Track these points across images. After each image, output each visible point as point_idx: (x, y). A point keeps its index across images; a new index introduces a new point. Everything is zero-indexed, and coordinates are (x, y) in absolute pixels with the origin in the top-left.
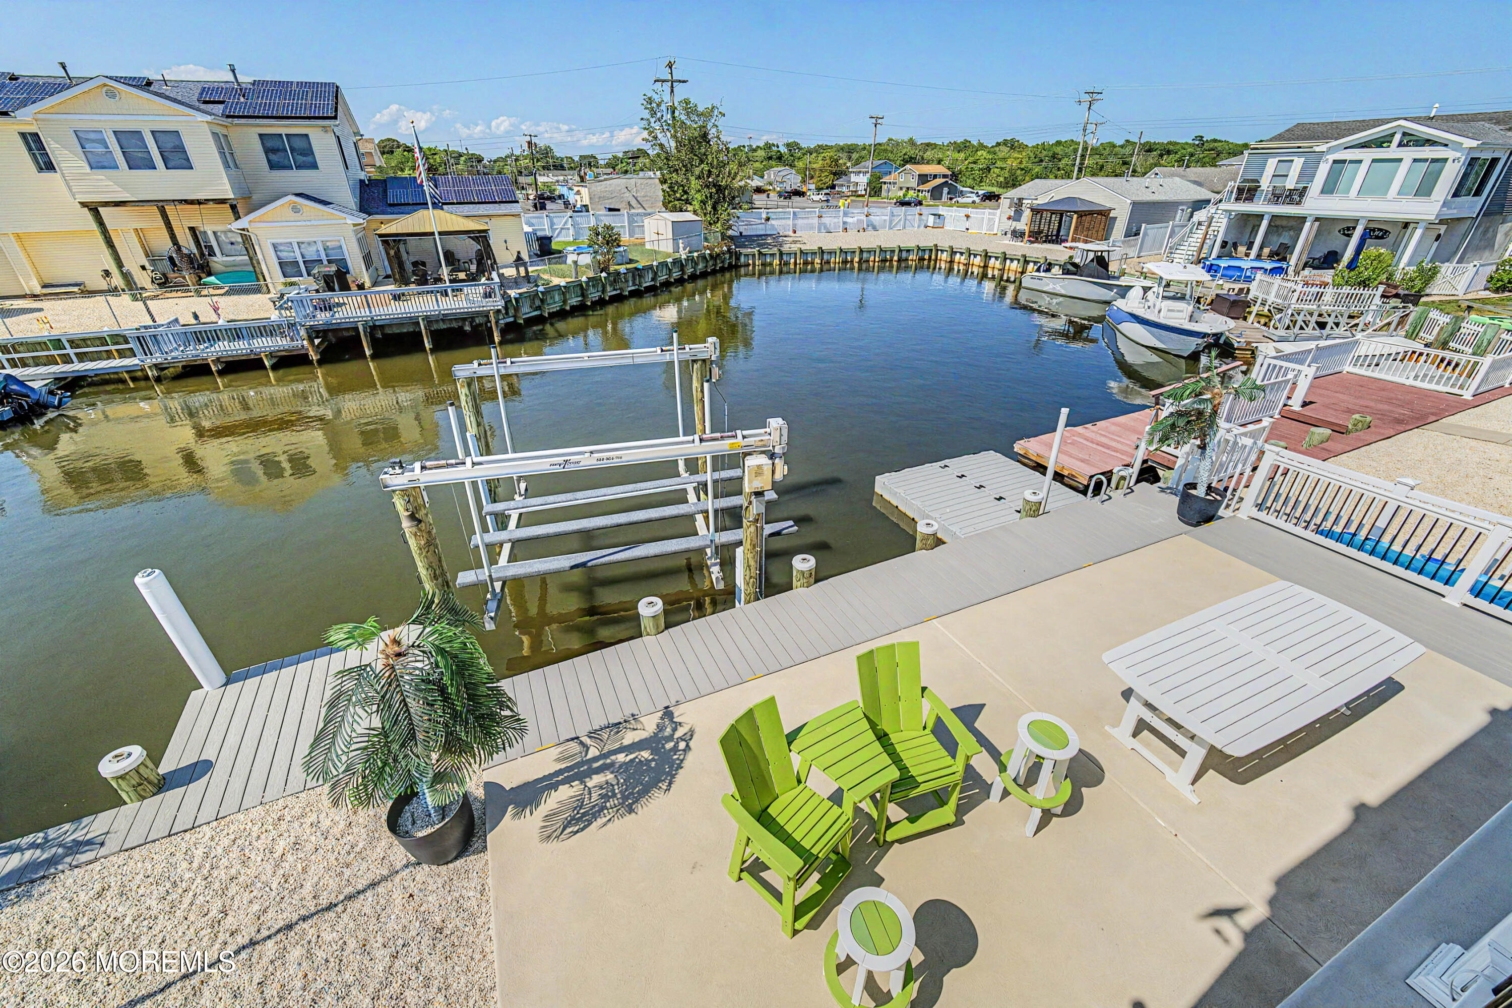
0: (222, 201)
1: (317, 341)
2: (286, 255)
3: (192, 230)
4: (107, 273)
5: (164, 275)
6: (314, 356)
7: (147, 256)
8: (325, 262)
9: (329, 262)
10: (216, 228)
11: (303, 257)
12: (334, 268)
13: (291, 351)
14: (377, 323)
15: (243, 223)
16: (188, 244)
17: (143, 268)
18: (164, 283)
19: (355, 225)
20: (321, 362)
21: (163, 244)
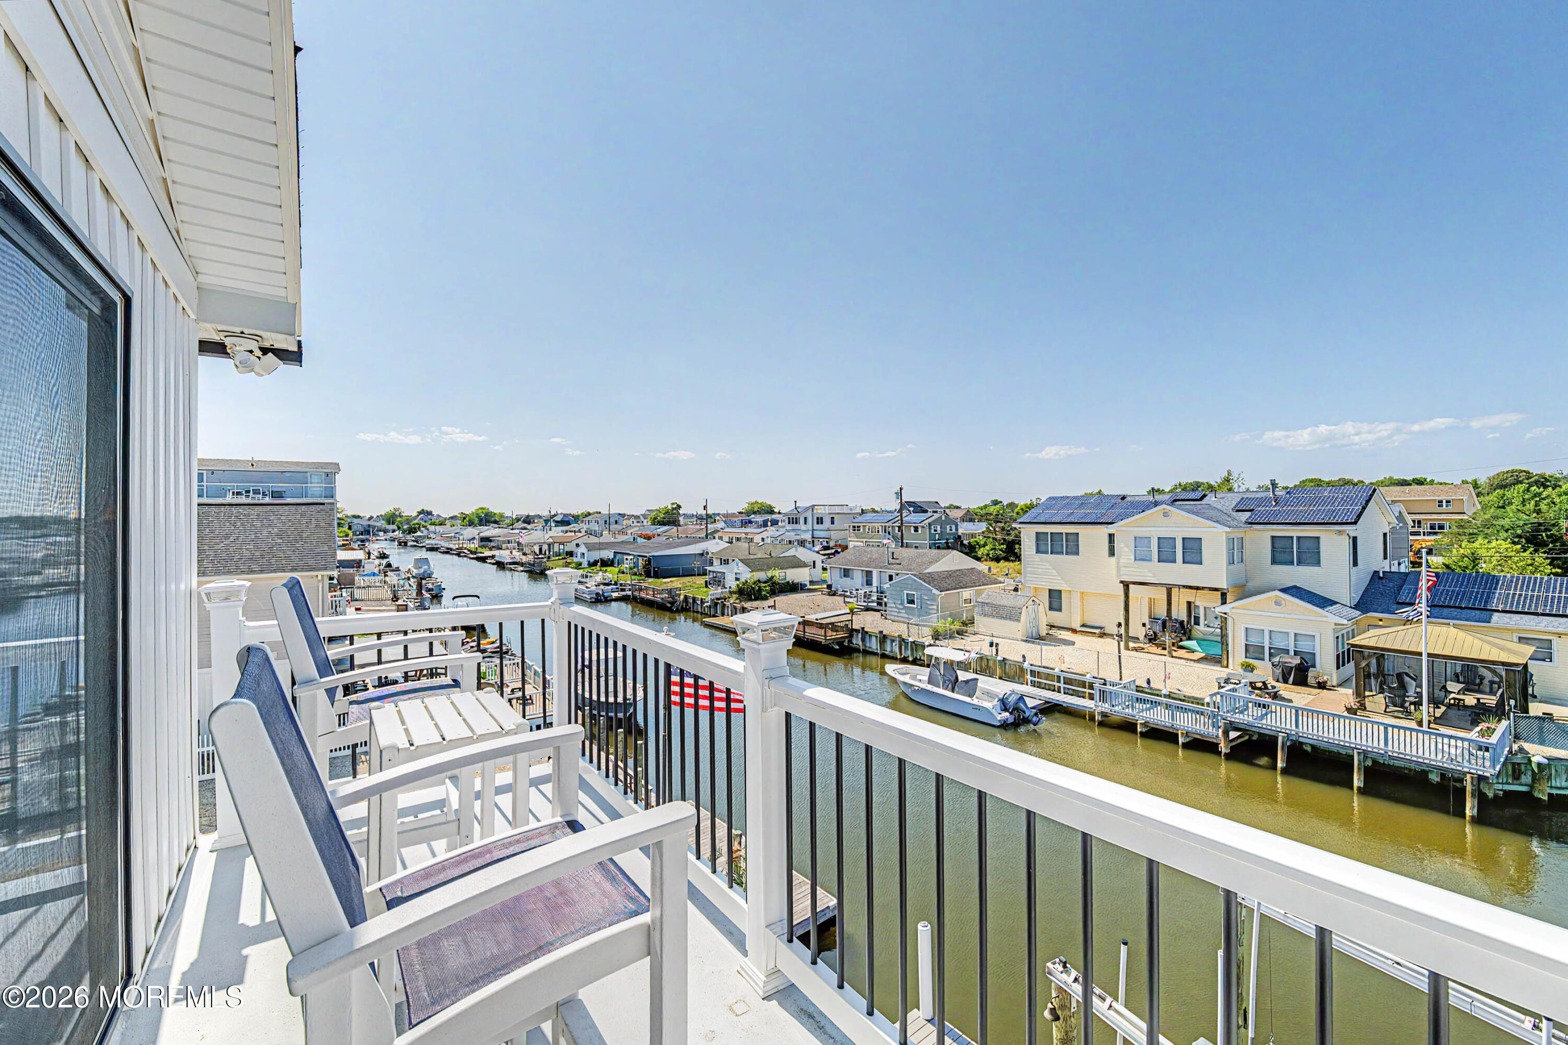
0: (1216, 590)
1: (1233, 735)
2: (1254, 640)
3: (1189, 603)
4: (1120, 625)
5: (1154, 633)
6: (1224, 748)
7: (1150, 617)
8: (1292, 653)
9: (1296, 653)
10: (1208, 605)
11: (1270, 643)
12: (1297, 661)
13: (1206, 737)
14: (1301, 740)
15: (1225, 608)
16: (1180, 613)
17: (1144, 625)
18: (1152, 639)
19: (1336, 624)
20: (1228, 757)
21: (1162, 612)
